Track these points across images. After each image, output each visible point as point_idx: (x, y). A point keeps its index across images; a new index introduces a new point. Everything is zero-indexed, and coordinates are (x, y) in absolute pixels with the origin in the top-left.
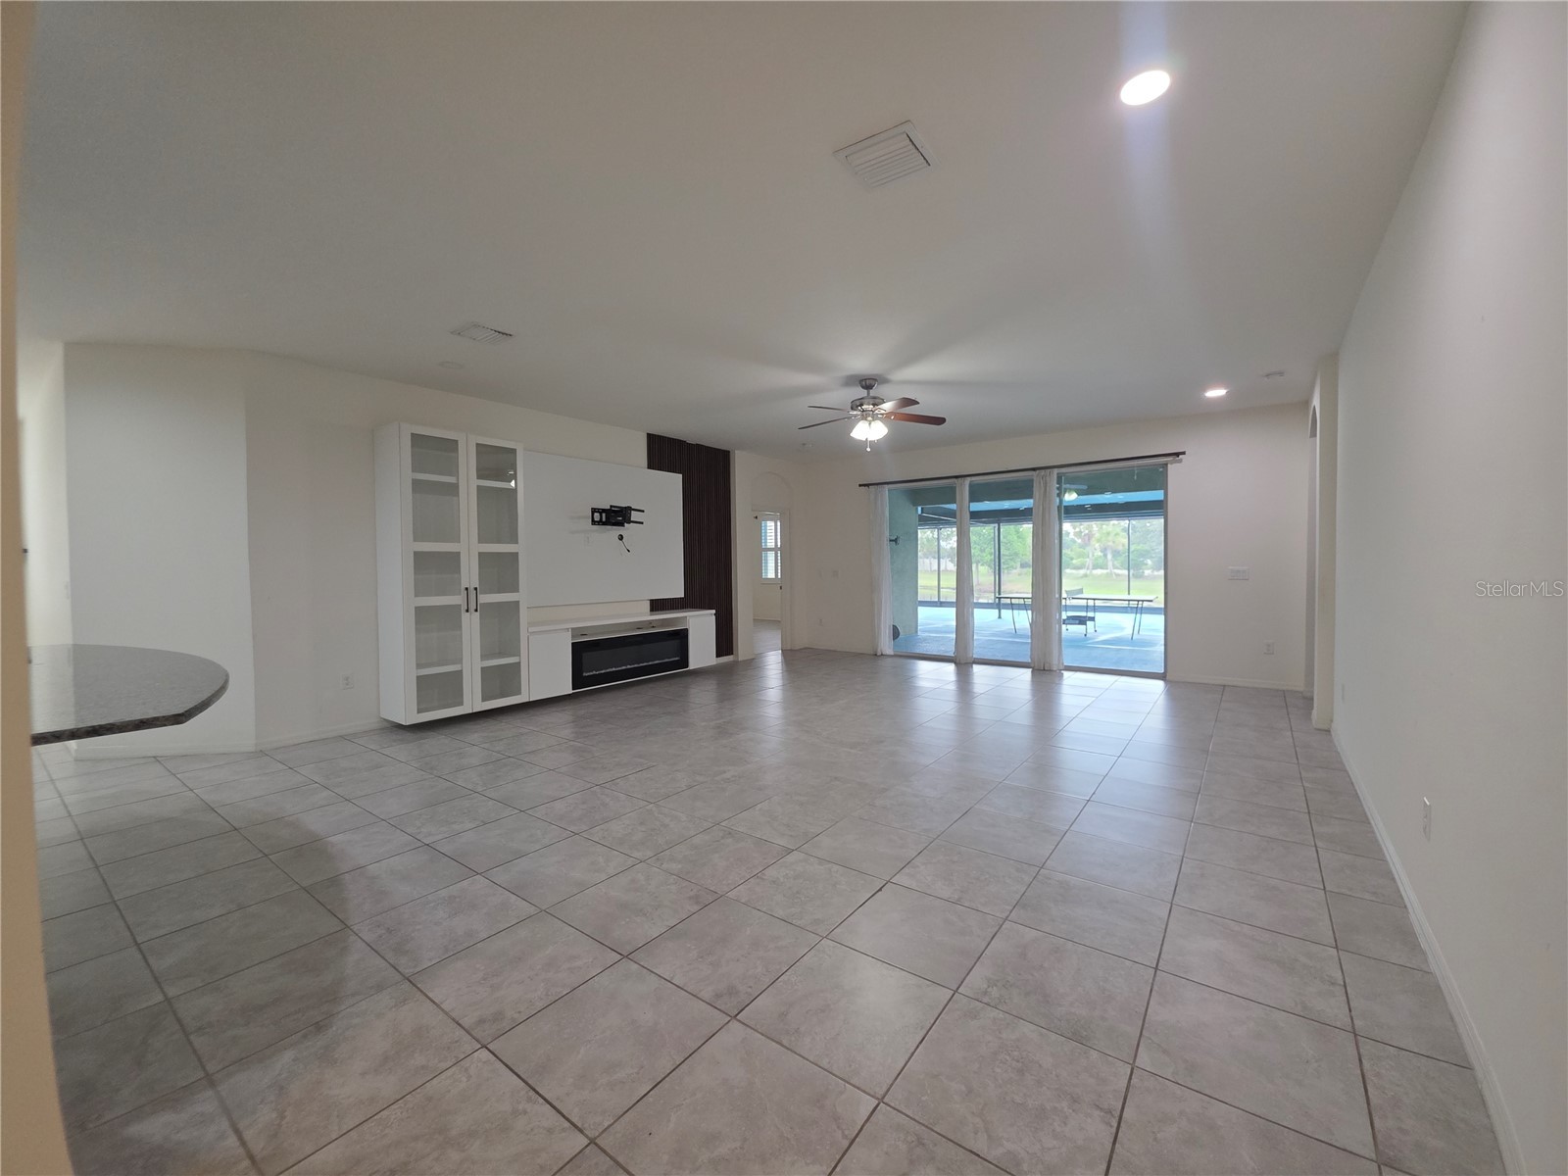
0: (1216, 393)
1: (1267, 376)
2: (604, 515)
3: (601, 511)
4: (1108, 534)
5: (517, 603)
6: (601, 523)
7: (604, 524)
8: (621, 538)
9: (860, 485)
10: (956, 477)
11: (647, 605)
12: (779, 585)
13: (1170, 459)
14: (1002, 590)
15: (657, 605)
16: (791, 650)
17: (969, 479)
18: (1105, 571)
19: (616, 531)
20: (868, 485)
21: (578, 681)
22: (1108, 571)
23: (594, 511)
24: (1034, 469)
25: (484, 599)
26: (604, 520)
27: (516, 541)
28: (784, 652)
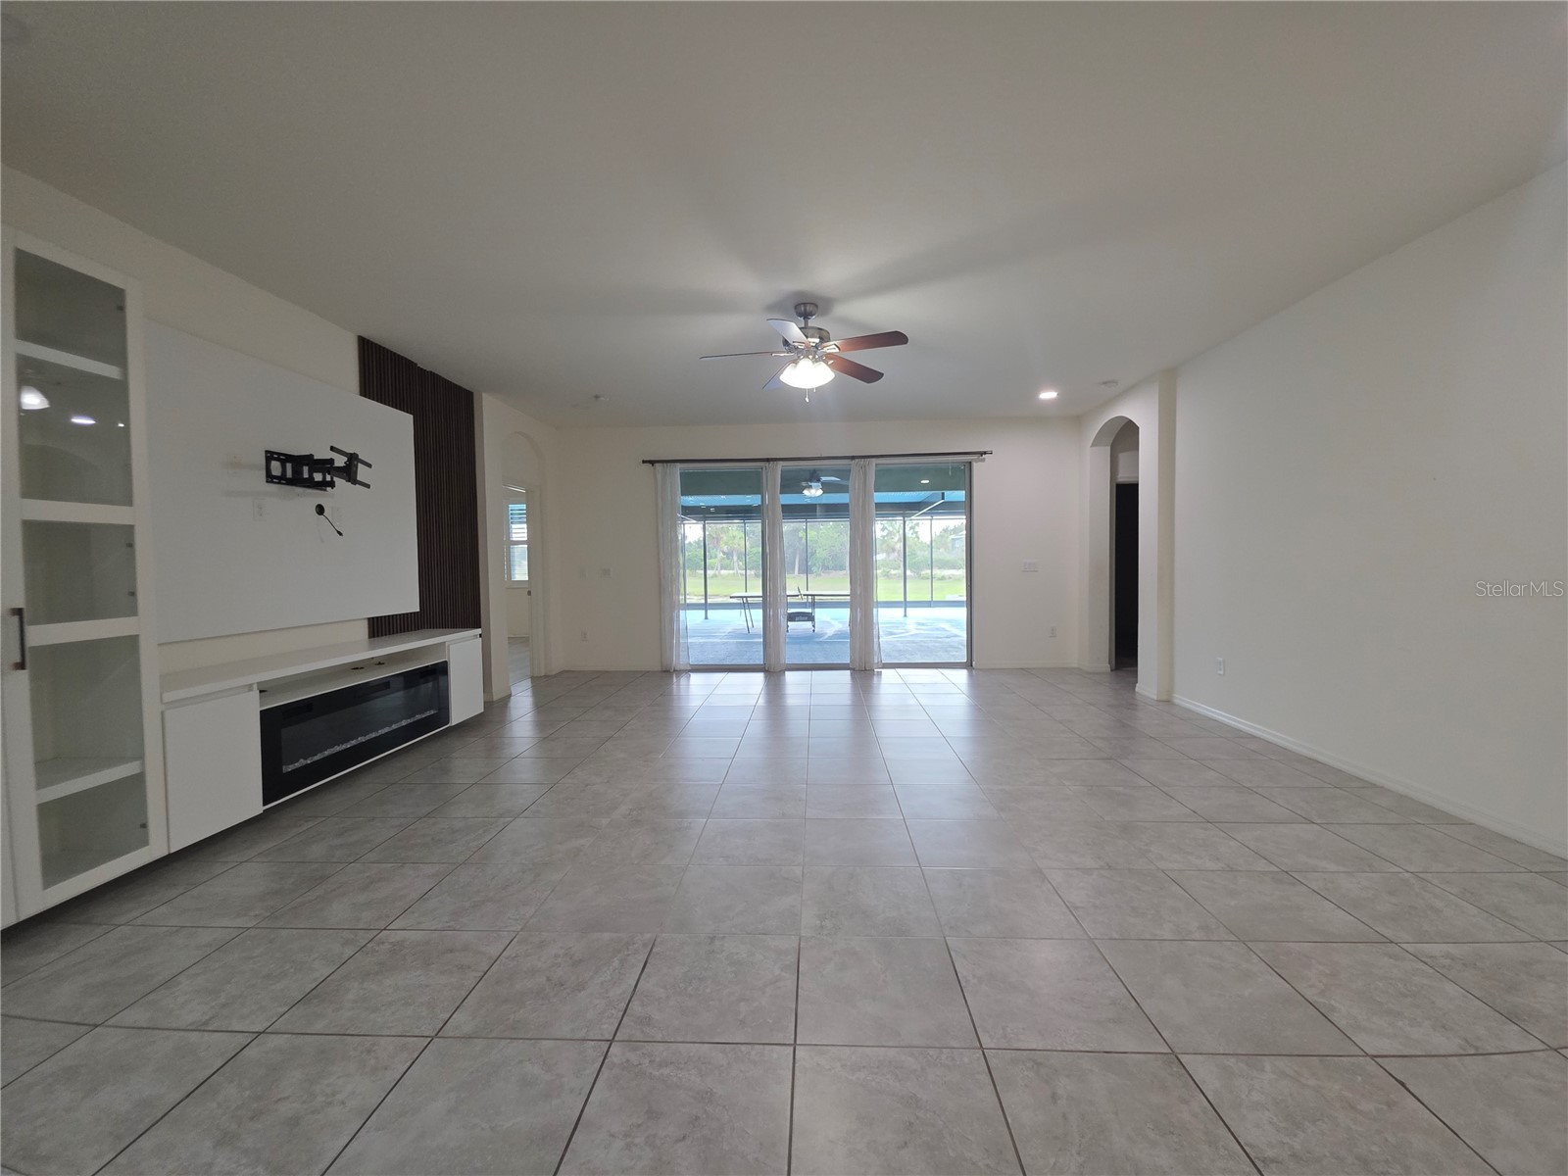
0: (1048, 395)
1: (1105, 383)
2: (289, 466)
3: (285, 458)
4: (734, 537)
5: (133, 640)
6: (282, 480)
7: (291, 482)
8: (320, 510)
9: (644, 462)
10: (768, 460)
11: (363, 629)
12: (527, 589)
13: (975, 457)
14: (687, 592)
15: (381, 627)
16: (546, 676)
17: (781, 463)
18: (731, 572)
19: (310, 498)
20: (652, 462)
21: (275, 783)
22: (734, 571)
23: (270, 456)
24: (853, 458)
25: (41, 635)
26: (289, 474)
27: (127, 500)
28: (534, 679)
